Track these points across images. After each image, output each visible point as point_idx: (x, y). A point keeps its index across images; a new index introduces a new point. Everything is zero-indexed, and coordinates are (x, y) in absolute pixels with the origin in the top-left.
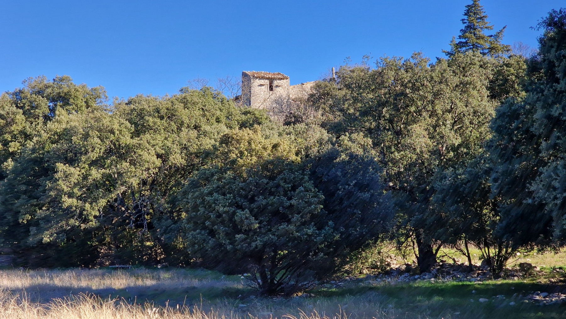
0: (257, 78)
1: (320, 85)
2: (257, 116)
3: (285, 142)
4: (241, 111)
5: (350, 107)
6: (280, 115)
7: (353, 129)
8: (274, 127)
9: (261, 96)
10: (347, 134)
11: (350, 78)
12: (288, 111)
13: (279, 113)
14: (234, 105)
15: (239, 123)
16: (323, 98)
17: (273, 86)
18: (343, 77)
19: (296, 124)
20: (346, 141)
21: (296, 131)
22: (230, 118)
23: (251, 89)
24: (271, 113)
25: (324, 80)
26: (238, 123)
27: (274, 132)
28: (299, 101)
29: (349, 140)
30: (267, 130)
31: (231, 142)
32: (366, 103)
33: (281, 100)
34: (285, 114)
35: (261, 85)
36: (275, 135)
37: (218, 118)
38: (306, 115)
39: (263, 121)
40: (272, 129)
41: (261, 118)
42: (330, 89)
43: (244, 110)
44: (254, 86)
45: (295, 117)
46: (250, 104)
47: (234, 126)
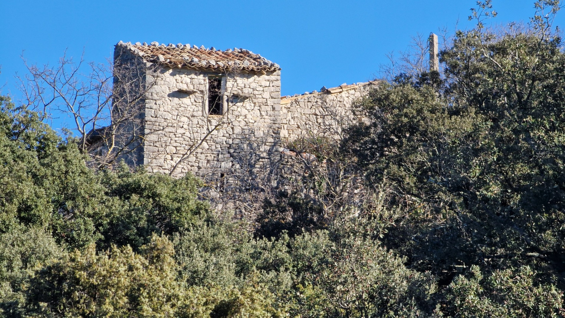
0: (165, 67)
1: (387, 97)
2: (164, 201)
3: (256, 296)
4: (107, 182)
5: (487, 178)
6: (244, 201)
7: (500, 251)
8: (222, 241)
9: (181, 131)
10: (476, 269)
11: (490, 75)
12: (274, 184)
13: (241, 191)
14: (84, 163)
15: (101, 225)
16: (394, 144)
17: (221, 98)
18: (467, 67)
19: (300, 233)
20: (471, 297)
21: (297, 258)
22: (69, 208)
23: (144, 107)
24: (213, 193)
25: (402, 79)
26: (97, 226)
27: (222, 261)
28: (311, 152)
29: (481, 290)
30: (196, 254)
31: (69, 295)
32: (546, 162)
33: (250, 145)
34: (262, 196)
35: (181, 94)
36: (226, 270)
37: (28, 208)
38: (337, 199)
39: (186, 219)
40: (216, 249)
41: (178, 210)
42: (419, 111)
43: (119, 181)
44: (155, 96)
45: (295, 207)
46: (140, 160)
47: (83, 236)
